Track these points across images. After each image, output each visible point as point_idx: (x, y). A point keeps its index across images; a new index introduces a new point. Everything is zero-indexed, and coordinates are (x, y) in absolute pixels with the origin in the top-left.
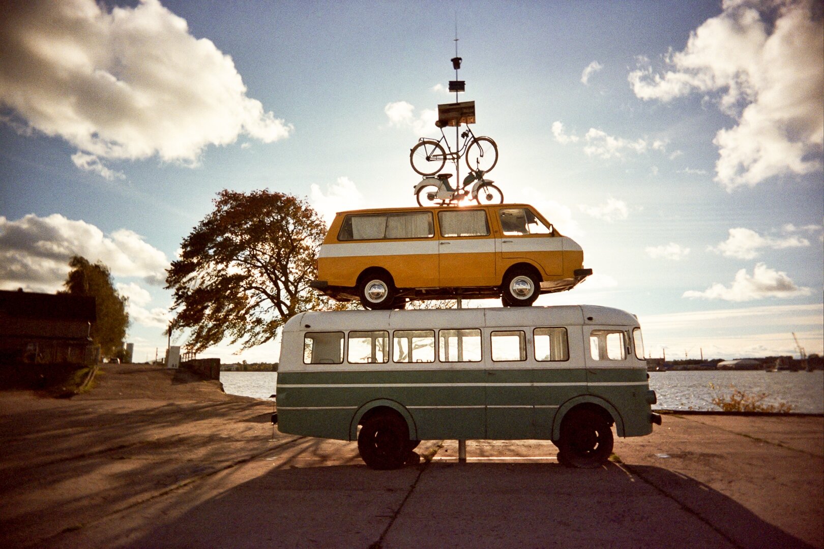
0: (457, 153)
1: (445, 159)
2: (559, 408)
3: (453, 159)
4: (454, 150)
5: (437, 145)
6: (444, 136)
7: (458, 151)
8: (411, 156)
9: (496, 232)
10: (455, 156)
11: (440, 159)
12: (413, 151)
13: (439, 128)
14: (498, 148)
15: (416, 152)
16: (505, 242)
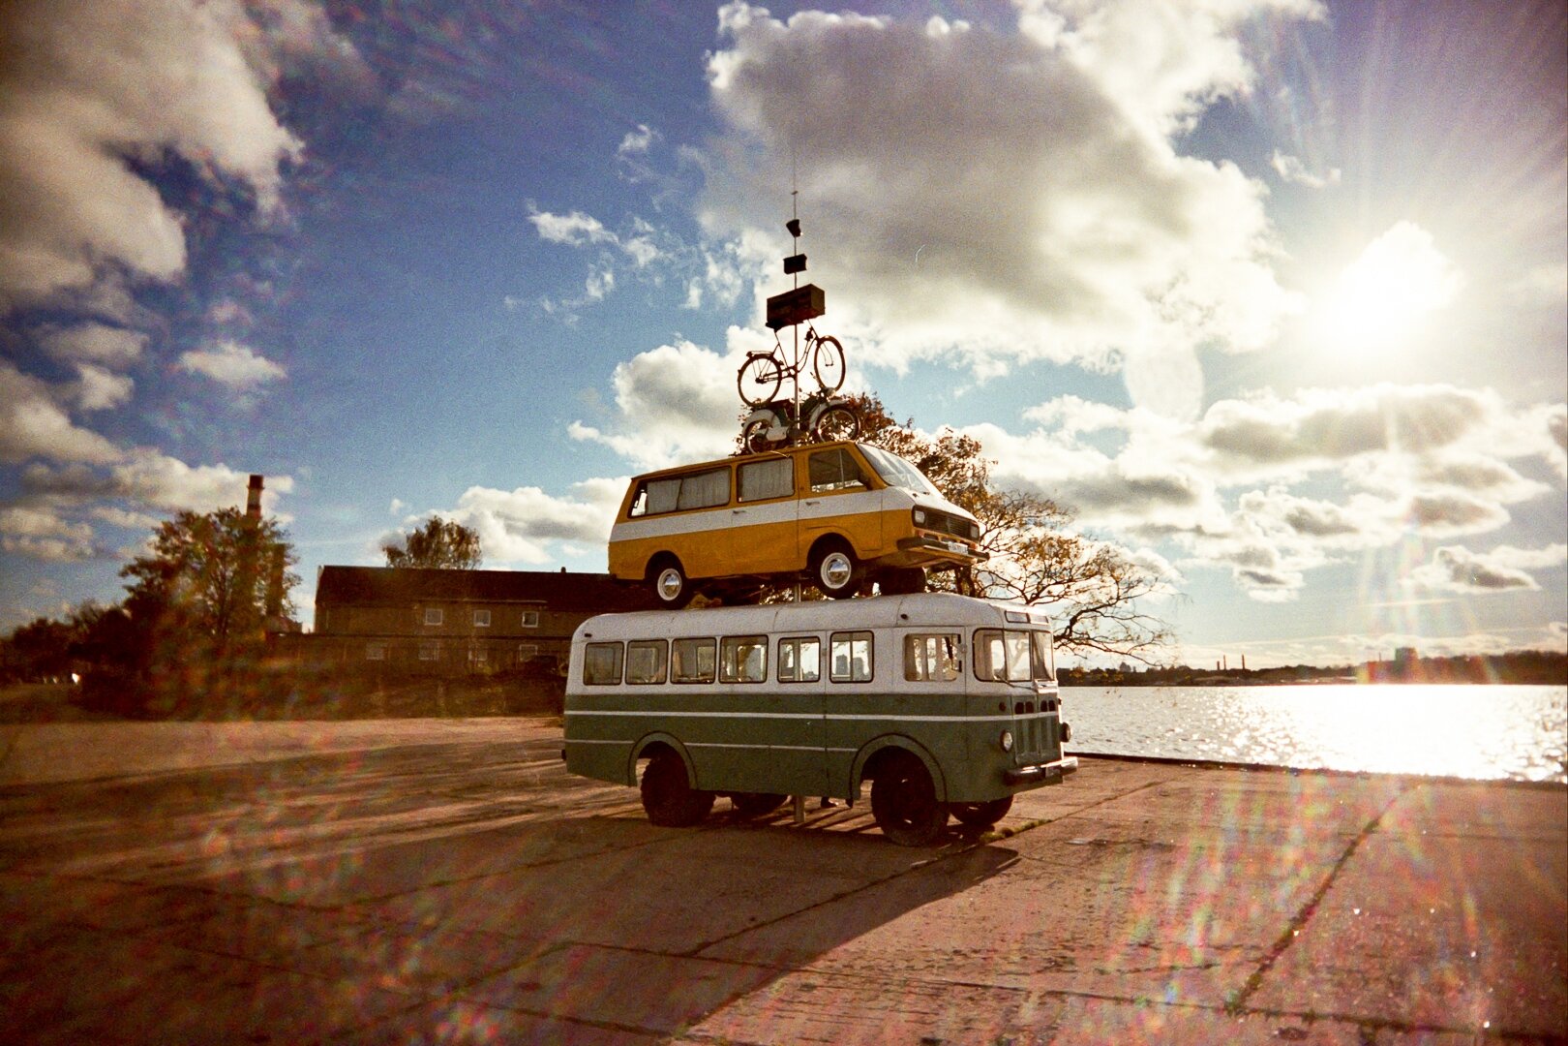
0: (794, 368)
1: (780, 379)
2: (857, 753)
3: (790, 375)
4: (791, 363)
5: (770, 357)
6: (779, 345)
7: (797, 363)
8: (739, 380)
9: (802, 489)
10: (792, 372)
11: (774, 379)
12: (741, 372)
13: (772, 330)
14: (844, 352)
15: (745, 373)
16: (809, 504)
